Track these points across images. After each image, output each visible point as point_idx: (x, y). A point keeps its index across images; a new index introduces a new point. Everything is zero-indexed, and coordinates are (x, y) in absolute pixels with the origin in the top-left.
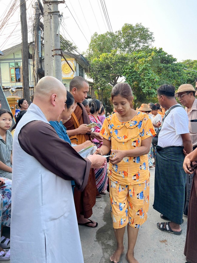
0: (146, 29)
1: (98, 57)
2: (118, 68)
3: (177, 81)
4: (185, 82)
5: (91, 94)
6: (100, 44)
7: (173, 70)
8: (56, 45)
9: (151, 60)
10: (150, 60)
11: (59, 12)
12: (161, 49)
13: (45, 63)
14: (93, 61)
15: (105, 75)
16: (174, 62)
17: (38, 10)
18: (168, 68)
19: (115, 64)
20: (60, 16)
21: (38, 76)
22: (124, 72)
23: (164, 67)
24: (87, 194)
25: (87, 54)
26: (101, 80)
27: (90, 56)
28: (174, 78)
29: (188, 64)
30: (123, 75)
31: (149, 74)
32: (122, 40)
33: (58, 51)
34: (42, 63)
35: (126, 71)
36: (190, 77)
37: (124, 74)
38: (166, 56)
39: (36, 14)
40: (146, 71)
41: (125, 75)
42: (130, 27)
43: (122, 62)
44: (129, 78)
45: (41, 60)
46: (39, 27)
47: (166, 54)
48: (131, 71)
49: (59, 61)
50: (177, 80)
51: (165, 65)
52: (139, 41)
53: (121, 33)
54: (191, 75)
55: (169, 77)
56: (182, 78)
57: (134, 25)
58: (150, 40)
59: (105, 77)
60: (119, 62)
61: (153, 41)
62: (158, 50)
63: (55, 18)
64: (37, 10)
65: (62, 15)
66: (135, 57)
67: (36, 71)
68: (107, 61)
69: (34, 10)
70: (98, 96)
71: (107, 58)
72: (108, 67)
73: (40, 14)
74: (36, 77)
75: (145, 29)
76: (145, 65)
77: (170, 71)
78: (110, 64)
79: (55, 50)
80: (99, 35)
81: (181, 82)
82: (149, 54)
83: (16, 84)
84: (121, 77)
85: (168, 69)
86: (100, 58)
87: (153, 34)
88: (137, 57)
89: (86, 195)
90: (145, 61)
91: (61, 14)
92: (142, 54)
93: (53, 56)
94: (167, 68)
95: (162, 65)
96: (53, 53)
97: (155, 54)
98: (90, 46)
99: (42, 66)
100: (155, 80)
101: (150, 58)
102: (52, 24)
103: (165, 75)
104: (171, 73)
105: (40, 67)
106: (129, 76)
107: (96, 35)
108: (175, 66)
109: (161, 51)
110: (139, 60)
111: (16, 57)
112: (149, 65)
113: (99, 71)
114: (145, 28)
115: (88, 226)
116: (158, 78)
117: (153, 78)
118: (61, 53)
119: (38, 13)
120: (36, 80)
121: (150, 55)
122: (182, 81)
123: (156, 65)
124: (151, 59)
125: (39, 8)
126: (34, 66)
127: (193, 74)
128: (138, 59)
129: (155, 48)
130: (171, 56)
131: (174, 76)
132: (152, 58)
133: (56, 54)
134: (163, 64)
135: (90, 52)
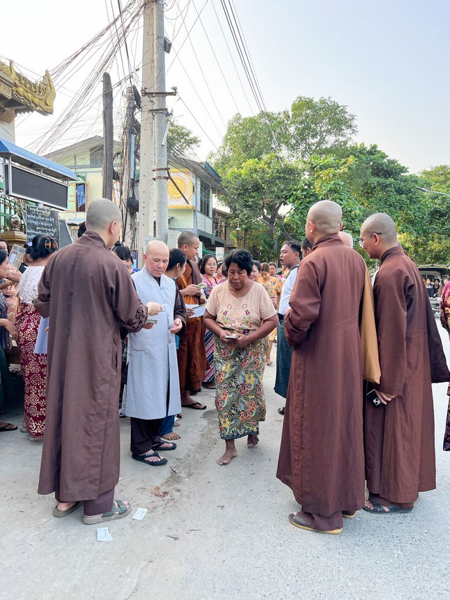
0: (341, 108)
1: (240, 167)
2: (276, 189)
3: (406, 214)
4: (425, 215)
5: (223, 238)
6: (244, 138)
7: (399, 192)
8: (160, 161)
9: (346, 173)
10: (344, 173)
11: (166, 109)
12: (374, 147)
13: (141, 187)
14: (228, 174)
15: (251, 203)
16: (402, 174)
17: (132, 101)
18: (387, 186)
19: (272, 182)
20: (168, 115)
21: (127, 211)
22: (290, 196)
23: (378, 184)
24: (195, 364)
25: (219, 157)
26: (242, 211)
27: (225, 161)
28: (400, 208)
29: (442, 174)
30: (290, 202)
31: (341, 200)
32: (292, 130)
33: (163, 172)
34: (135, 187)
35: (294, 193)
36: (437, 206)
37: (291, 200)
38: (385, 160)
39: (129, 108)
40: (335, 195)
41: (294, 201)
42: (308, 104)
43: (285, 178)
44: (300, 208)
45: (134, 182)
46: (133, 128)
47: (384, 156)
48: (305, 193)
49: (164, 189)
50: (407, 211)
51: (382, 180)
52: (328, 132)
53: (289, 117)
54: (439, 202)
55: (391, 205)
56: (419, 208)
57: (316, 100)
58: (349, 131)
59: (250, 206)
60: (279, 178)
61: (354, 132)
62: (368, 149)
63: (160, 119)
64: (130, 99)
65: (171, 114)
66: (316, 166)
67: (125, 202)
68: (254, 175)
69: (126, 100)
70: (238, 242)
71: (256, 171)
72: (257, 188)
73: (134, 108)
74: (124, 212)
75: (339, 107)
76: (332, 183)
77: (392, 194)
78: (260, 181)
79: (159, 170)
80: (245, 119)
81: (415, 217)
82: (343, 160)
83: (76, 215)
84: (284, 205)
85: (387, 189)
86: (242, 168)
87: (355, 117)
88: (318, 167)
89: (192, 365)
90: (334, 175)
91: (170, 112)
92: (331, 159)
93: (154, 179)
94: (384, 187)
95: (374, 180)
96: (155, 175)
97: (356, 161)
98: (226, 139)
99: (135, 194)
100: (353, 212)
101: (344, 169)
102: (156, 129)
103: (380, 200)
104: (394, 197)
105: (131, 195)
106: (301, 203)
107: (238, 118)
108: (402, 184)
109: (375, 151)
110: (321, 172)
111: (80, 163)
112: (342, 183)
113: (239, 194)
114: (340, 105)
115: (195, 408)
116: (360, 209)
117: (349, 209)
118: (169, 174)
119: (131, 105)
120: (124, 216)
121: (345, 163)
122: (417, 214)
123: (361, 181)
124: (346, 170)
125: (133, 97)
126: (121, 194)
127: (444, 199)
128: (321, 169)
129: (361, 145)
130: (394, 162)
131: (399, 203)
132: (349, 168)
133: (160, 177)
134: (377, 179)
135: (226, 153)
